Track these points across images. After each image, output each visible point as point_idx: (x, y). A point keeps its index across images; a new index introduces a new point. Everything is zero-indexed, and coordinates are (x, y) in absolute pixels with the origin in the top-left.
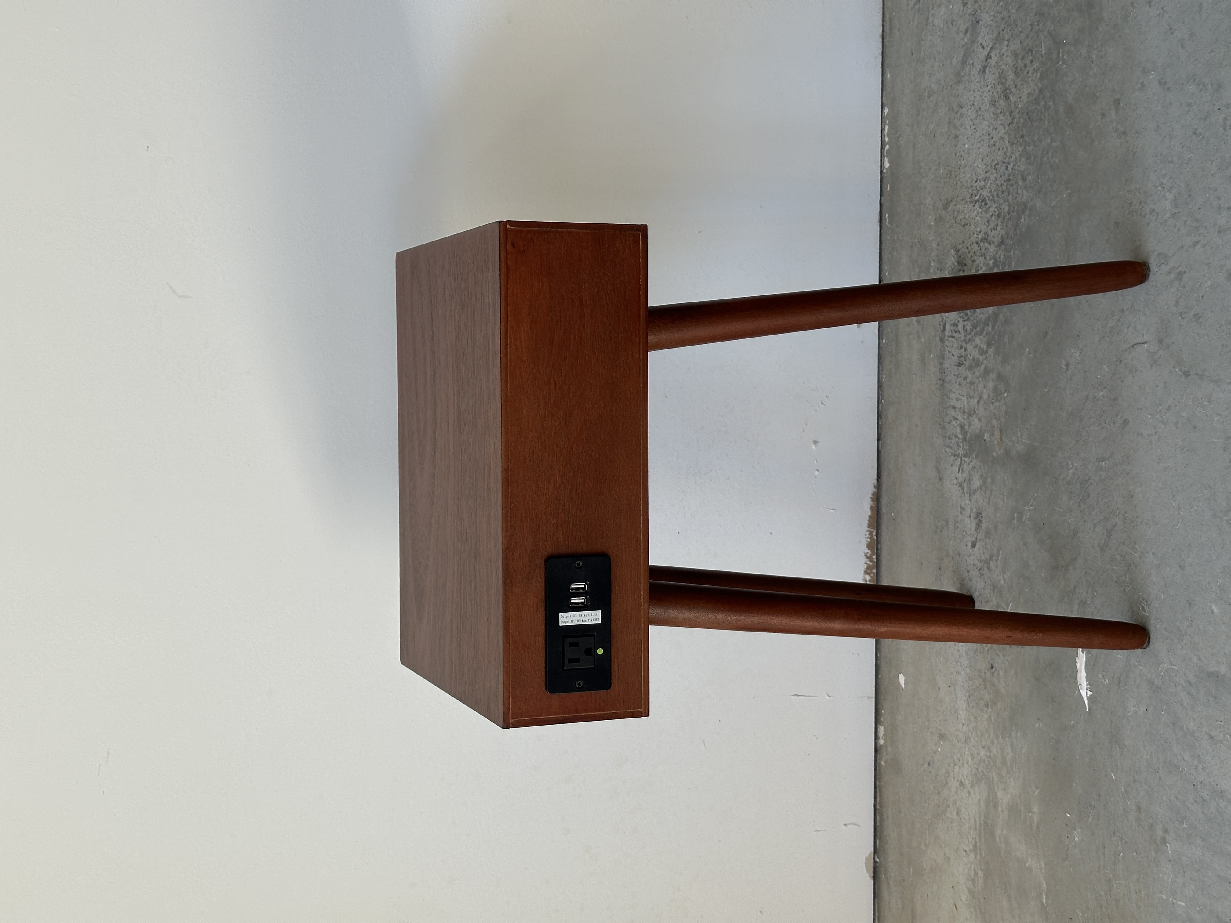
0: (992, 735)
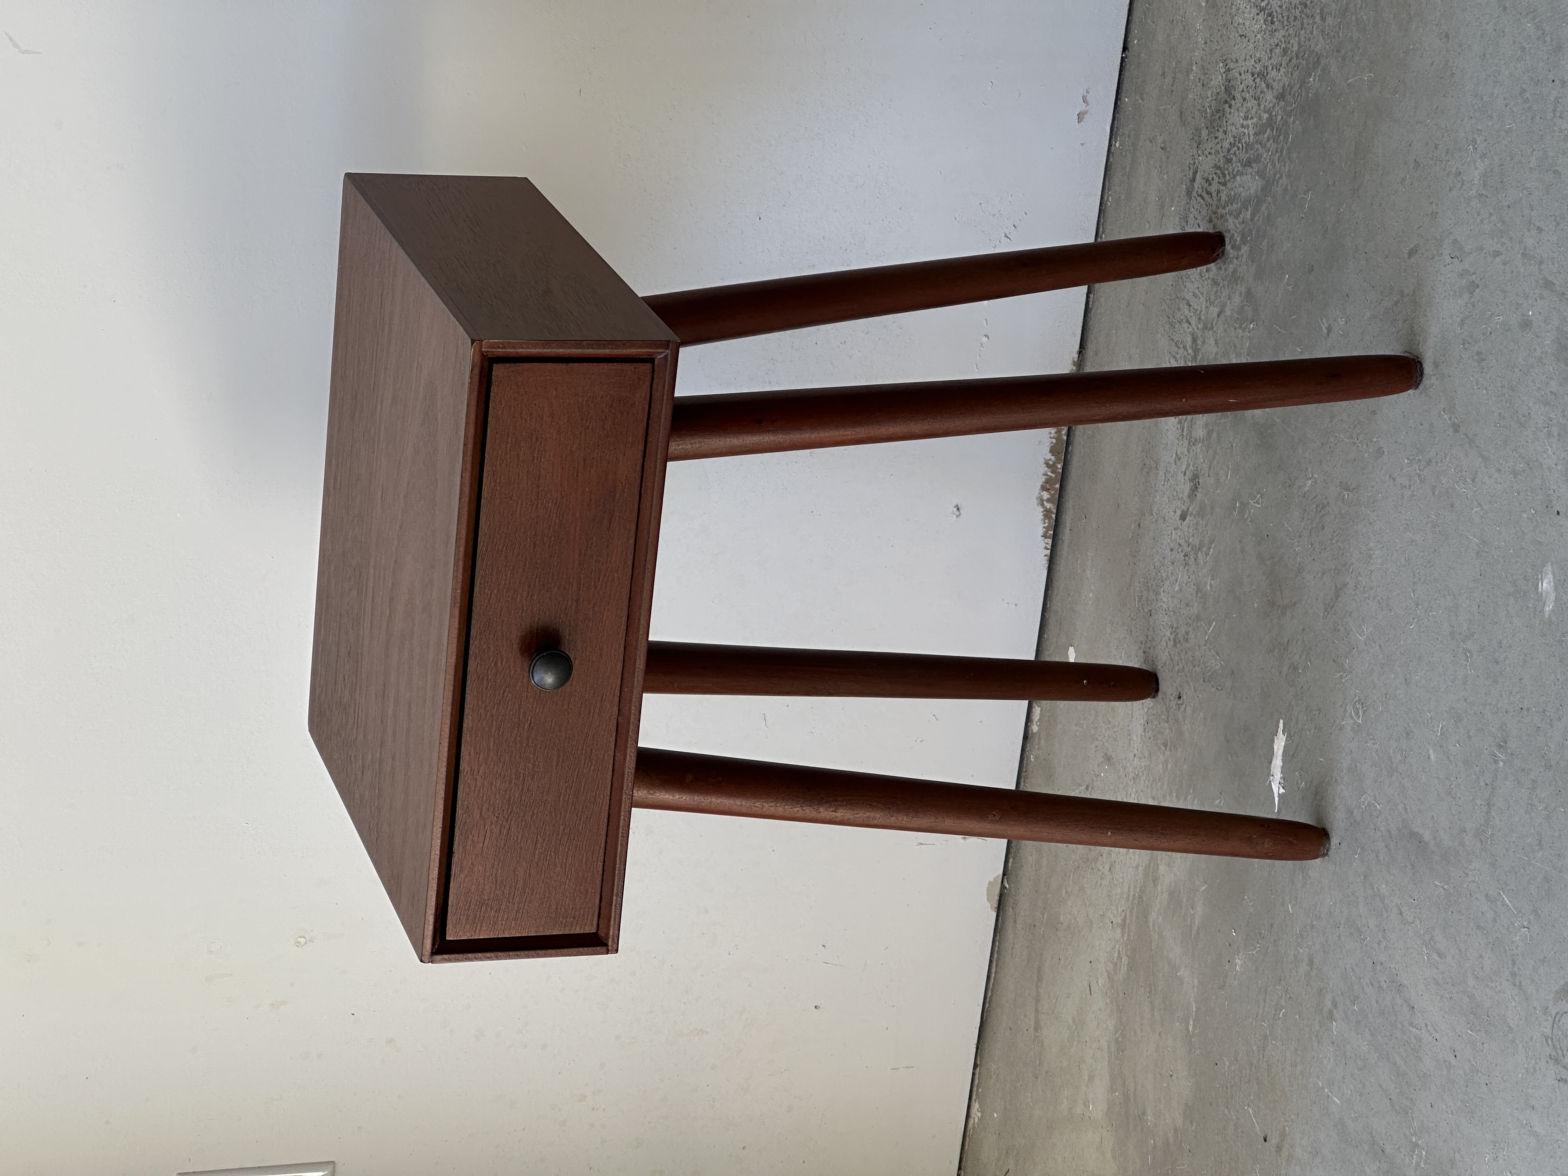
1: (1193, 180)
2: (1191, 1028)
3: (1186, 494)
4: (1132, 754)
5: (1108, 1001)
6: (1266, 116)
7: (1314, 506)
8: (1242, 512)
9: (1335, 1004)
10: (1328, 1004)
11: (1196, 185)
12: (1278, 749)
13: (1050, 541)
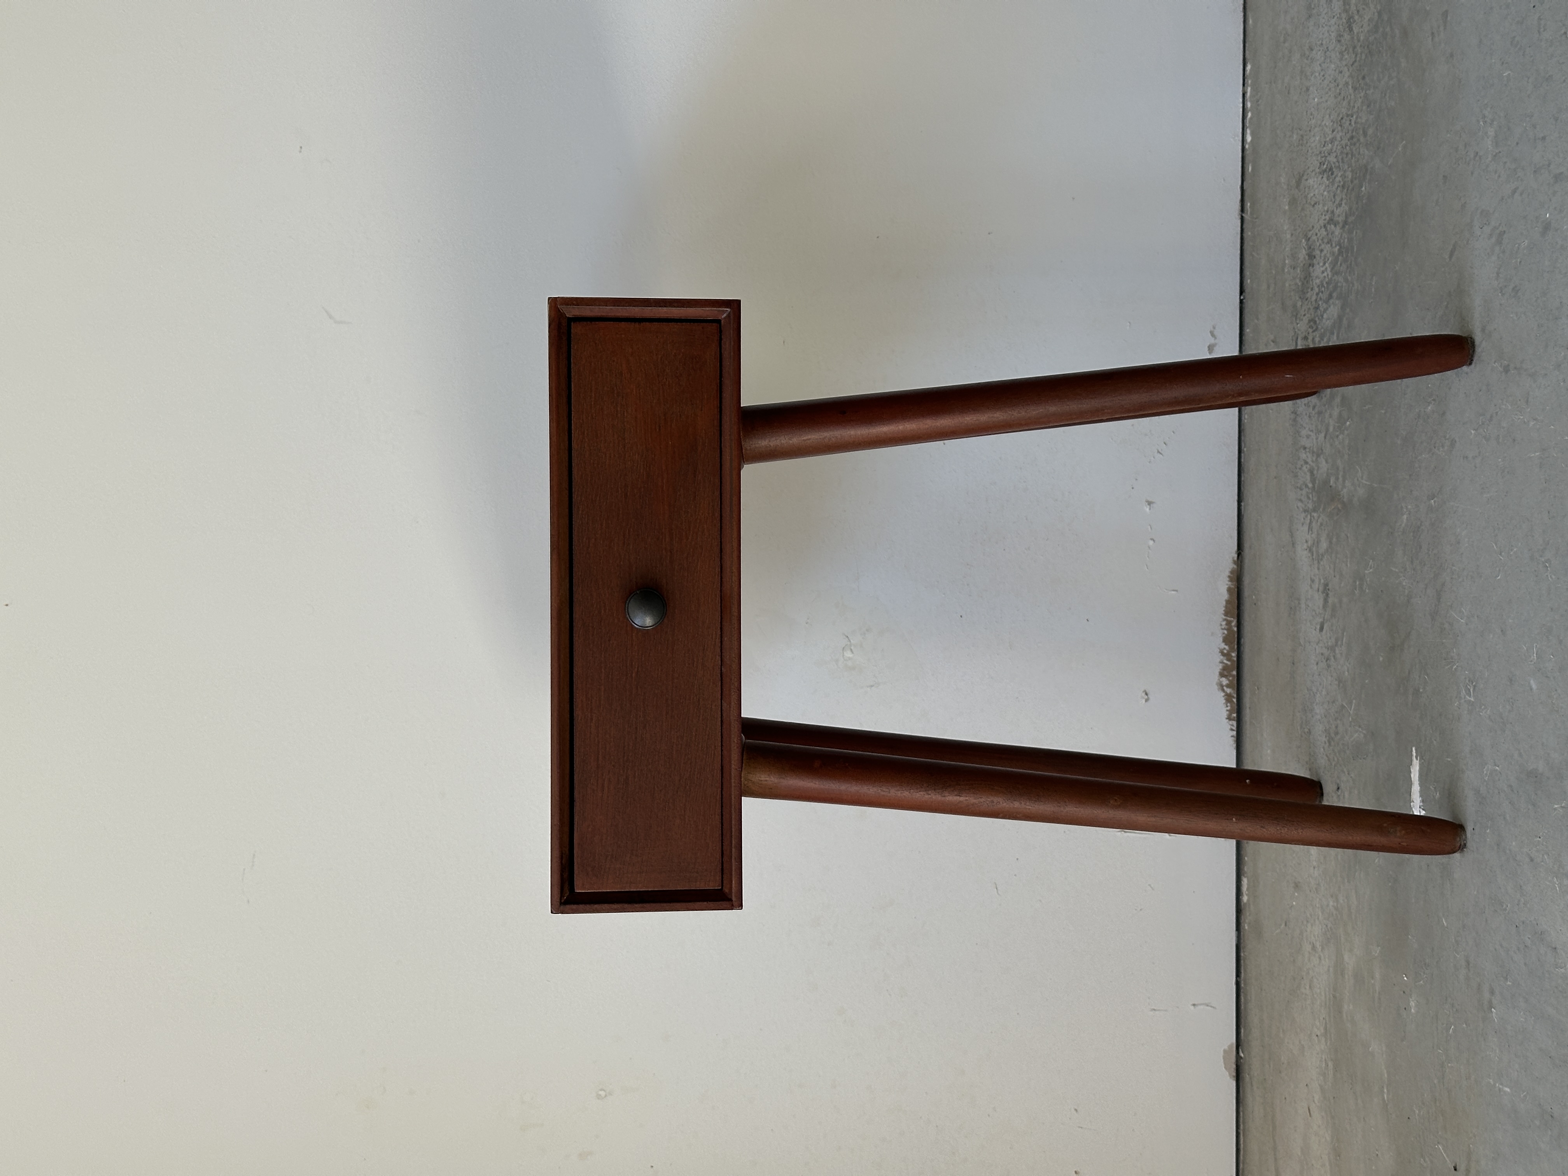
3: (1321, 606)
4: (1312, 868)
6: (1337, 248)
7: (1411, 534)
9: (1492, 992)
10: (1486, 994)
12: (1414, 775)
13: (1235, 723)
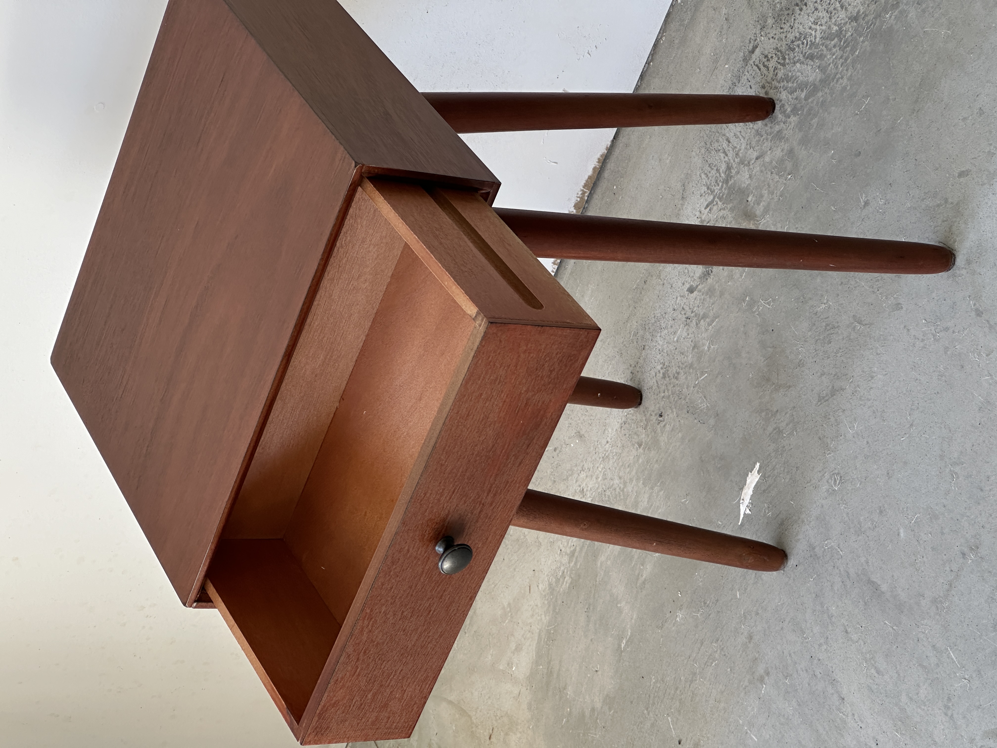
0: (634, 473)
1: (753, 51)
2: (623, 645)
5: (546, 602)
6: (835, 28)
7: (824, 324)
8: (751, 305)
9: (767, 673)
10: (761, 670)
11: (754, 56)
12: (751, 482)
